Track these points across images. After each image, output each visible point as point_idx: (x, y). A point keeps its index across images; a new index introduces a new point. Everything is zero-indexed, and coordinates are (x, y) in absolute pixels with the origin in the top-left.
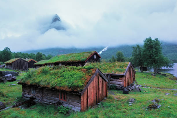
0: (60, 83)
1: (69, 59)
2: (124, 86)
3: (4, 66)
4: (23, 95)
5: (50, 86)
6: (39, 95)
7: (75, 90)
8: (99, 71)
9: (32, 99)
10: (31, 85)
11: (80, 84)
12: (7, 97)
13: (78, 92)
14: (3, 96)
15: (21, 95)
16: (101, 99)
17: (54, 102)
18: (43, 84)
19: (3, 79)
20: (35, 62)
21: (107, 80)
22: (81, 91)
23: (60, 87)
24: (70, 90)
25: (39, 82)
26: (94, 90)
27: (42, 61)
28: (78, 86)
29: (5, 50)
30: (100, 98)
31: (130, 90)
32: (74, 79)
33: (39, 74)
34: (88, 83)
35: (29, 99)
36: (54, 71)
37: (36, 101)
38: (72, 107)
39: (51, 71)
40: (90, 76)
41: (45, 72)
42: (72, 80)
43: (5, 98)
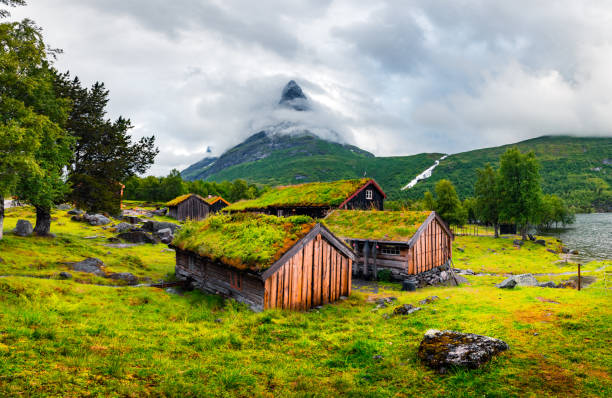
0: (231, 252)
1: (302, 200)
2: (410, 272)
3: (165, 212)
4: (177, 270)
5: (213, 255)
6: (200, 273)
7: (253, 268)
8: (323, 230)
9: (190, 279)
10: (186, 250)
11: (265, 255)
12: (148, 270)
13: (255, 273)
14: (141, 267)
15: (173, 271)
16: (329, 298)
17: (221, 290)
18: (203, 250)
19: (152, 238)
20: (227, 205)
21: (351, 255)
22: (263, 270)
23: (229, 259)
24: (244, 266)
25: (197, 247)
26: (305, 275)
27: (242, 201)
28: (258, 261)
29: (171, 175)
30: (327, 295)
31: (431, 282)
32: (257, 244)
33: (205, 229)
34: (283, 254)
35: (185, 278)
36: (230, 225)
37: (194, 284)
38: (251, 305)
39: (226, 226)
40: (293, 239)
41: (215, 227)
42: (254, 246)
43: (143, 271)
